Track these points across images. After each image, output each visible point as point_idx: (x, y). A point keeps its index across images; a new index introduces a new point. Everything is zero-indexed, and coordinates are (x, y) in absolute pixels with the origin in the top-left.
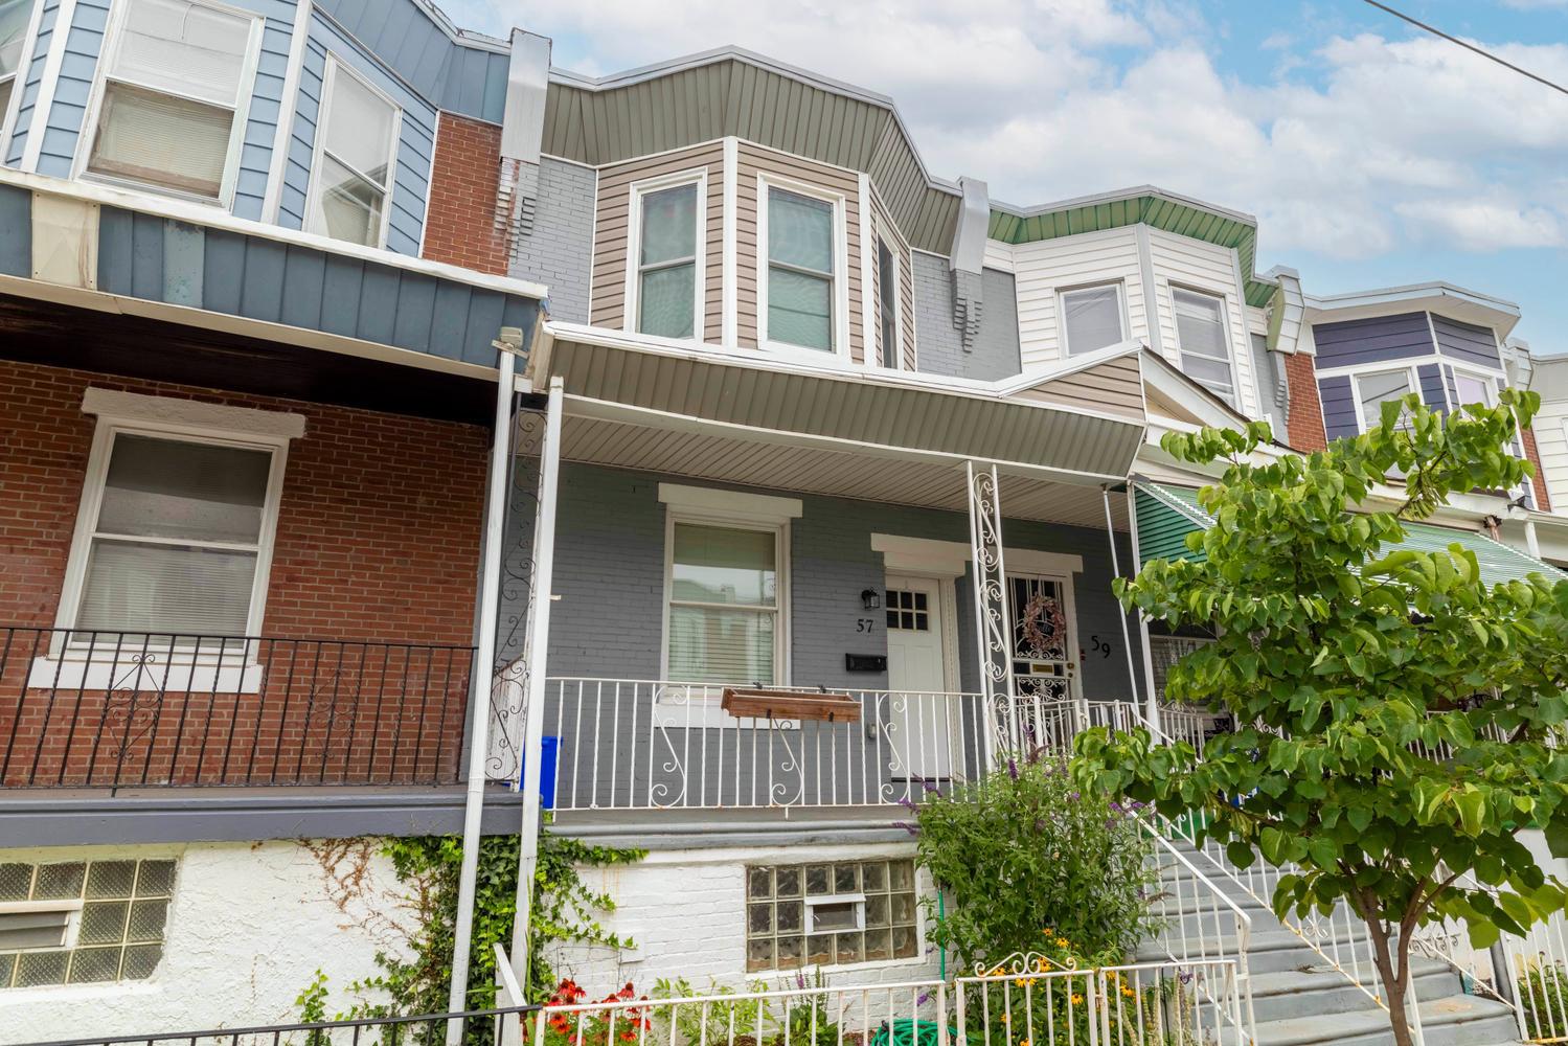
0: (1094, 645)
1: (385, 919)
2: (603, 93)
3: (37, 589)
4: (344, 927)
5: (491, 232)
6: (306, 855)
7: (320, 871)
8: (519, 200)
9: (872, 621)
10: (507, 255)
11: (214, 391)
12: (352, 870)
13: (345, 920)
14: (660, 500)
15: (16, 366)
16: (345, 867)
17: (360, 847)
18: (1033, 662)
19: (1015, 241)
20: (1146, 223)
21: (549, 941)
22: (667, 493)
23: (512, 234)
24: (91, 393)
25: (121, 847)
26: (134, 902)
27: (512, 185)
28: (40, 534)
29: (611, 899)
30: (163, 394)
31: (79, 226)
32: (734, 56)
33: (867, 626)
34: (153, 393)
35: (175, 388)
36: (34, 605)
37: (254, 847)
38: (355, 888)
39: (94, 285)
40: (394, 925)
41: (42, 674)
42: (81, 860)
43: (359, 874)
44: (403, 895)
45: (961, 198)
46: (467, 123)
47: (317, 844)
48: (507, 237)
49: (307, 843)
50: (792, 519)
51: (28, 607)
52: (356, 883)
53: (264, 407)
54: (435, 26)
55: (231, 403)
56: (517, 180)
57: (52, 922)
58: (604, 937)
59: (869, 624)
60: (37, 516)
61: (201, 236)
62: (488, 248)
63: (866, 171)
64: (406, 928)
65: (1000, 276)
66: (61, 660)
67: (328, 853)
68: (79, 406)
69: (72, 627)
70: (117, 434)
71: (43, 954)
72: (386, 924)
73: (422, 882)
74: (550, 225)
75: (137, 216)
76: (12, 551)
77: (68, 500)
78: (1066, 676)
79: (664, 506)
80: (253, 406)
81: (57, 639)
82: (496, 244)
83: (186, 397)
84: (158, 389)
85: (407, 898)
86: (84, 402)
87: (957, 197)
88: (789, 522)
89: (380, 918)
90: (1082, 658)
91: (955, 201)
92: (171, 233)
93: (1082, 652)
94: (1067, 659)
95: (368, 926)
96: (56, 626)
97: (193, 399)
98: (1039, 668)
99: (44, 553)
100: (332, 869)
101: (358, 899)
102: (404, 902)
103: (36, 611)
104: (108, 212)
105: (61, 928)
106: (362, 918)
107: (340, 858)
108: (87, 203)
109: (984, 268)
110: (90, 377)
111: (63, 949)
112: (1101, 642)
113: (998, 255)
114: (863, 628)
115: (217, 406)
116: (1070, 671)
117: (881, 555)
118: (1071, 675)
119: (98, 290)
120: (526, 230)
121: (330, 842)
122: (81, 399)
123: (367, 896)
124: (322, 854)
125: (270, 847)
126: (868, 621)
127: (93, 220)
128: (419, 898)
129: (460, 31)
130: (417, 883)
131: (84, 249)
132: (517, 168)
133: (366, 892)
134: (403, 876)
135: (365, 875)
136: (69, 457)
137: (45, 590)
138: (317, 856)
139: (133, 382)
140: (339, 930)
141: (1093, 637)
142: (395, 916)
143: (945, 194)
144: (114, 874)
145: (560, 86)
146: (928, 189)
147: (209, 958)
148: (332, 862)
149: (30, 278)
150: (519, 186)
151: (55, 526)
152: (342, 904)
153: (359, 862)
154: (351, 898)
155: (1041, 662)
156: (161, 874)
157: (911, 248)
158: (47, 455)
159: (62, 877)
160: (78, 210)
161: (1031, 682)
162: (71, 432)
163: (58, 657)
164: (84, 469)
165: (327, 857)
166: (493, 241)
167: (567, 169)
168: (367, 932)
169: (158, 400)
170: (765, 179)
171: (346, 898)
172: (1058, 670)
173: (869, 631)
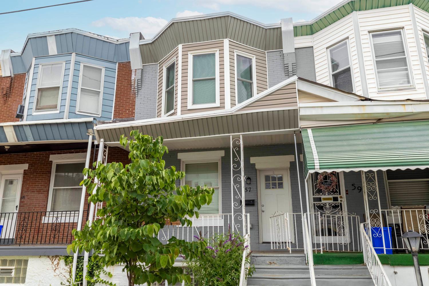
0: (354, 188)
1: (63, 275)
2: (153, 42)
3: (43, 201)
4: (55, 276)
5: (131, 91)
6: (48, 259)
7: (51, 263)
8: (136, 80)
9: (251, 188)
10: (135, 97)
11: (72, 150)
12: (57, 263)
13: (55, 274)
14: (178, 158)
15: (39, 153)
16: (56, 262)
17: (58, 258)
18: (323, 197)
19: (312, 33)
20: (356, 11)
21: (97, 283)
22: (180, 156)
23: (135, 91)
24: (51, 156)
25: (20, 256)
26: (22, 268)
27: (135, 77)
28: (43, 189)
29: (112, 273)
30: (63, 153)
31: (11, 130)
32: (173, 22)
33: (248, 190)
34: (61, 154)
35: (65, 151)
36: (43, 205)
37: (39, 257)
38: (57, 267)
39: (17, 141)
40: (64, 276)
41: (45, 220)
42: (14, 259)
43: (58, 263)
44: (66, 269)
45: (281, 28)
46: (125, 63)
47: (50, 257)
48: (134, 92)
49: (49, 257)
50: (222, 157)
51: (42, 205)
52: (57, 266)
53: (82, 152)
54: (110, 43)
55: (76, 152)
56: (136, 75)
57: (10, 271)
58: (109, 283)
59: (250, 189)
60: (43, 185)
61: (29, 126)
62: (130, 97)
63: (226, 38)
64: (67, 277)
65: (305, 49)
66: (49, 217)
67: (52, 259)
68: (49, 159)
69: (50, 211)
70: (57, 164)
71: (9, 277)
72: (63, 276)
73: (70, 267)
74: (146, 84)
75: (18, 126)
76: (39, 193)
77: (48, 181)
78: (339, 202)
79: (180, 160)
80: (80, 152)
81: (48, 213)
82: (133, 95)
83: (67, 153)
84: (62, 152)
85: (67, 270)
86: (50, 158)
87: (279, 28)
88: (221, 158)
89: (62, 274)
90: (347, 194)
91: (279, 30)
92: (24, 127)
93: (347, 191)
94: (340, 194)
95: (60, 276)
96: (47, 211)
97: (69, 153)
98: (325, 199)
99: (44, 193)
100: (53, 263)
101: (58, 270)
102: (66, 271)
103: (43, 206)
104: (14, 126)
105: (11, 272)
106: (58, 274)
107: (55, 260)
108: (10, 126)
109: (295, 49)
110: (51, 152)
111: (12, 276)
112: (357, 186)
113: (303, 41)
114: (247, 191)
115: (73, 154)
116: (341, 199)
117: (254, 164)
118: (341, 201)
119: (18, 141)
120: (139, 88)
121: (53, 257)
122: (49, 158)
123: (59, 269)
124: (51, 259)
125: (42, 257)
126: (249, 188)
127: (12, 128)
128: (69, 270)
129: (117, 40)
130: (69, 267)
131: (13, 134)
132: (136, 72)
133: (59, 268)
134: (66, 265)
135: (59, 264)
136: (48, 171)
137: (45, 201)
138: (50, 260)
139: (58, 152)
140: (54, 276)
141: (352, 185)
142: (64, 274)
143: (274, 28)
144: (19, 262)
145: (143, 45)
146: (266, 29)
147: (32, 280)
148: (53, 261)
149: (8, 142)
150: (137, 76)
151: (46, 187)
152: (55, 270)
153: (58, 261)
154: (57, 269)
155: (327, 196)
156: (26, 262)
157: (266, 52)
158: (44, 172)
159: (12, 262)
160: (10, 127)
161: (322, 205)
162: (47, 166)
163: (48, 216)
164: (50, 174)
165: (52, 260)
166: (132, 94)
167: (151, 66)
168: (59, 277)
169: (62, 155)
170: (191, 54)
171: (56, 269)
172: (335, 199)
173: (250, 191)
